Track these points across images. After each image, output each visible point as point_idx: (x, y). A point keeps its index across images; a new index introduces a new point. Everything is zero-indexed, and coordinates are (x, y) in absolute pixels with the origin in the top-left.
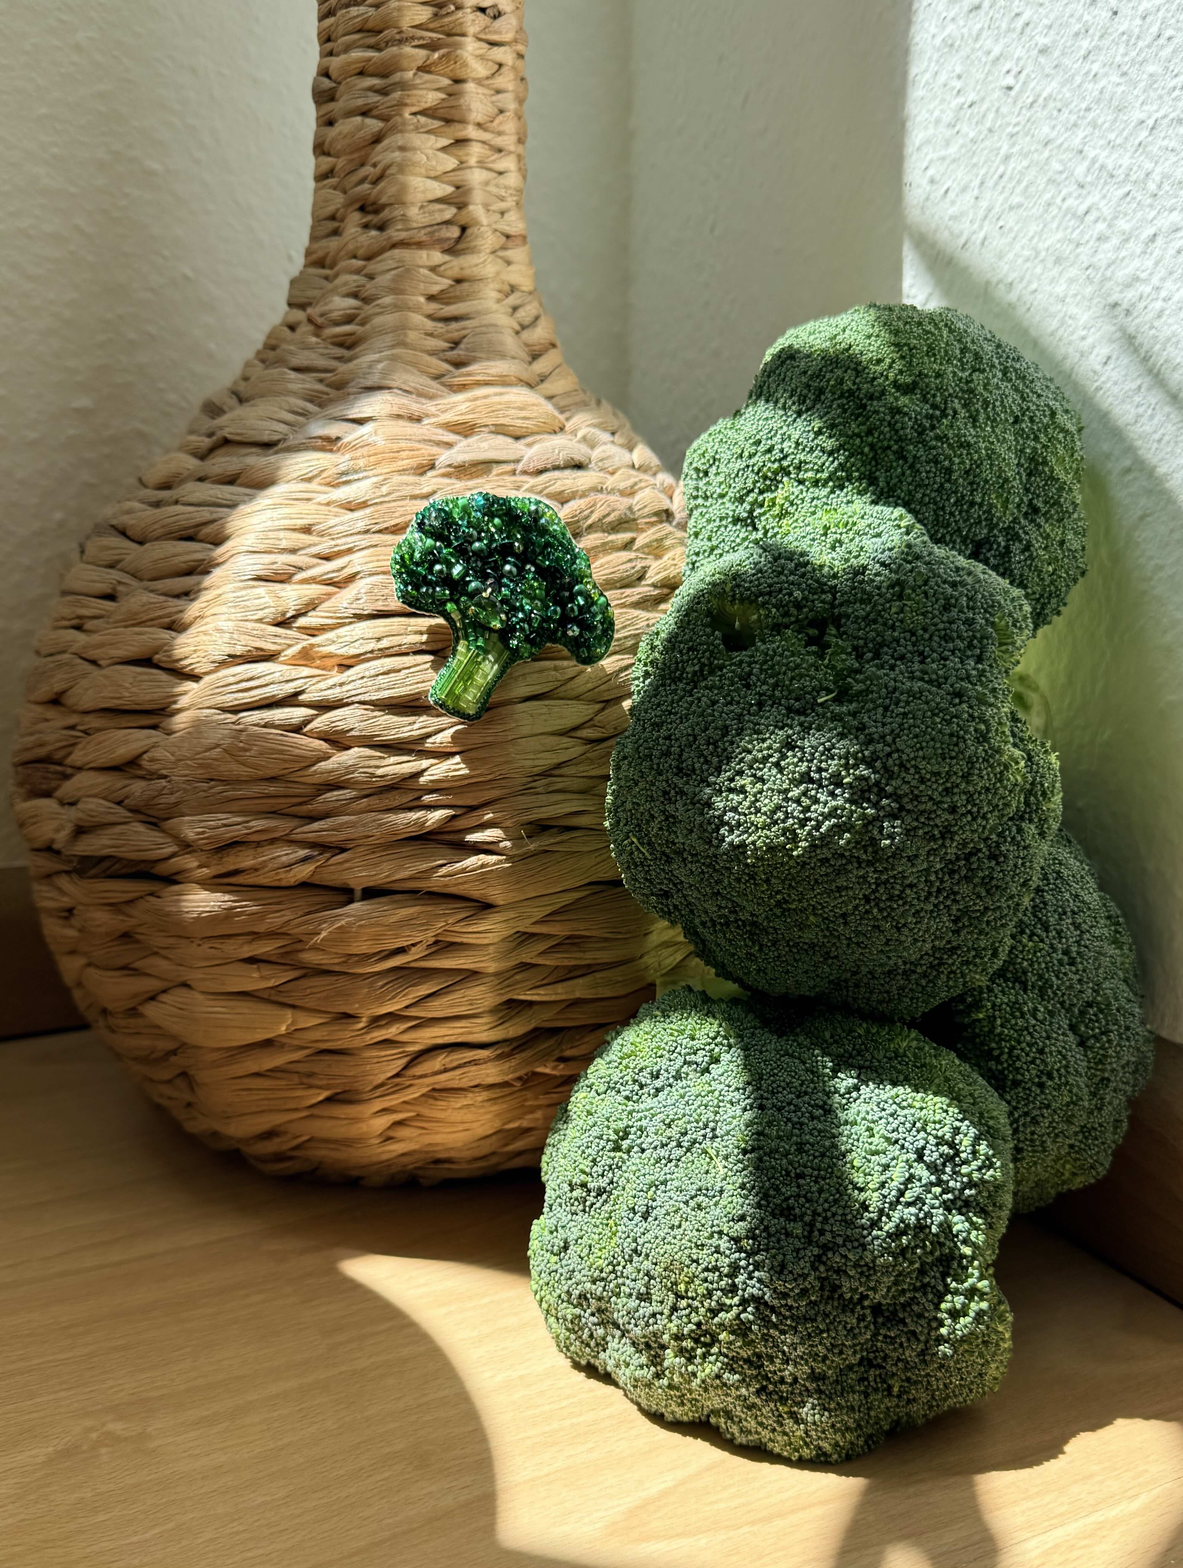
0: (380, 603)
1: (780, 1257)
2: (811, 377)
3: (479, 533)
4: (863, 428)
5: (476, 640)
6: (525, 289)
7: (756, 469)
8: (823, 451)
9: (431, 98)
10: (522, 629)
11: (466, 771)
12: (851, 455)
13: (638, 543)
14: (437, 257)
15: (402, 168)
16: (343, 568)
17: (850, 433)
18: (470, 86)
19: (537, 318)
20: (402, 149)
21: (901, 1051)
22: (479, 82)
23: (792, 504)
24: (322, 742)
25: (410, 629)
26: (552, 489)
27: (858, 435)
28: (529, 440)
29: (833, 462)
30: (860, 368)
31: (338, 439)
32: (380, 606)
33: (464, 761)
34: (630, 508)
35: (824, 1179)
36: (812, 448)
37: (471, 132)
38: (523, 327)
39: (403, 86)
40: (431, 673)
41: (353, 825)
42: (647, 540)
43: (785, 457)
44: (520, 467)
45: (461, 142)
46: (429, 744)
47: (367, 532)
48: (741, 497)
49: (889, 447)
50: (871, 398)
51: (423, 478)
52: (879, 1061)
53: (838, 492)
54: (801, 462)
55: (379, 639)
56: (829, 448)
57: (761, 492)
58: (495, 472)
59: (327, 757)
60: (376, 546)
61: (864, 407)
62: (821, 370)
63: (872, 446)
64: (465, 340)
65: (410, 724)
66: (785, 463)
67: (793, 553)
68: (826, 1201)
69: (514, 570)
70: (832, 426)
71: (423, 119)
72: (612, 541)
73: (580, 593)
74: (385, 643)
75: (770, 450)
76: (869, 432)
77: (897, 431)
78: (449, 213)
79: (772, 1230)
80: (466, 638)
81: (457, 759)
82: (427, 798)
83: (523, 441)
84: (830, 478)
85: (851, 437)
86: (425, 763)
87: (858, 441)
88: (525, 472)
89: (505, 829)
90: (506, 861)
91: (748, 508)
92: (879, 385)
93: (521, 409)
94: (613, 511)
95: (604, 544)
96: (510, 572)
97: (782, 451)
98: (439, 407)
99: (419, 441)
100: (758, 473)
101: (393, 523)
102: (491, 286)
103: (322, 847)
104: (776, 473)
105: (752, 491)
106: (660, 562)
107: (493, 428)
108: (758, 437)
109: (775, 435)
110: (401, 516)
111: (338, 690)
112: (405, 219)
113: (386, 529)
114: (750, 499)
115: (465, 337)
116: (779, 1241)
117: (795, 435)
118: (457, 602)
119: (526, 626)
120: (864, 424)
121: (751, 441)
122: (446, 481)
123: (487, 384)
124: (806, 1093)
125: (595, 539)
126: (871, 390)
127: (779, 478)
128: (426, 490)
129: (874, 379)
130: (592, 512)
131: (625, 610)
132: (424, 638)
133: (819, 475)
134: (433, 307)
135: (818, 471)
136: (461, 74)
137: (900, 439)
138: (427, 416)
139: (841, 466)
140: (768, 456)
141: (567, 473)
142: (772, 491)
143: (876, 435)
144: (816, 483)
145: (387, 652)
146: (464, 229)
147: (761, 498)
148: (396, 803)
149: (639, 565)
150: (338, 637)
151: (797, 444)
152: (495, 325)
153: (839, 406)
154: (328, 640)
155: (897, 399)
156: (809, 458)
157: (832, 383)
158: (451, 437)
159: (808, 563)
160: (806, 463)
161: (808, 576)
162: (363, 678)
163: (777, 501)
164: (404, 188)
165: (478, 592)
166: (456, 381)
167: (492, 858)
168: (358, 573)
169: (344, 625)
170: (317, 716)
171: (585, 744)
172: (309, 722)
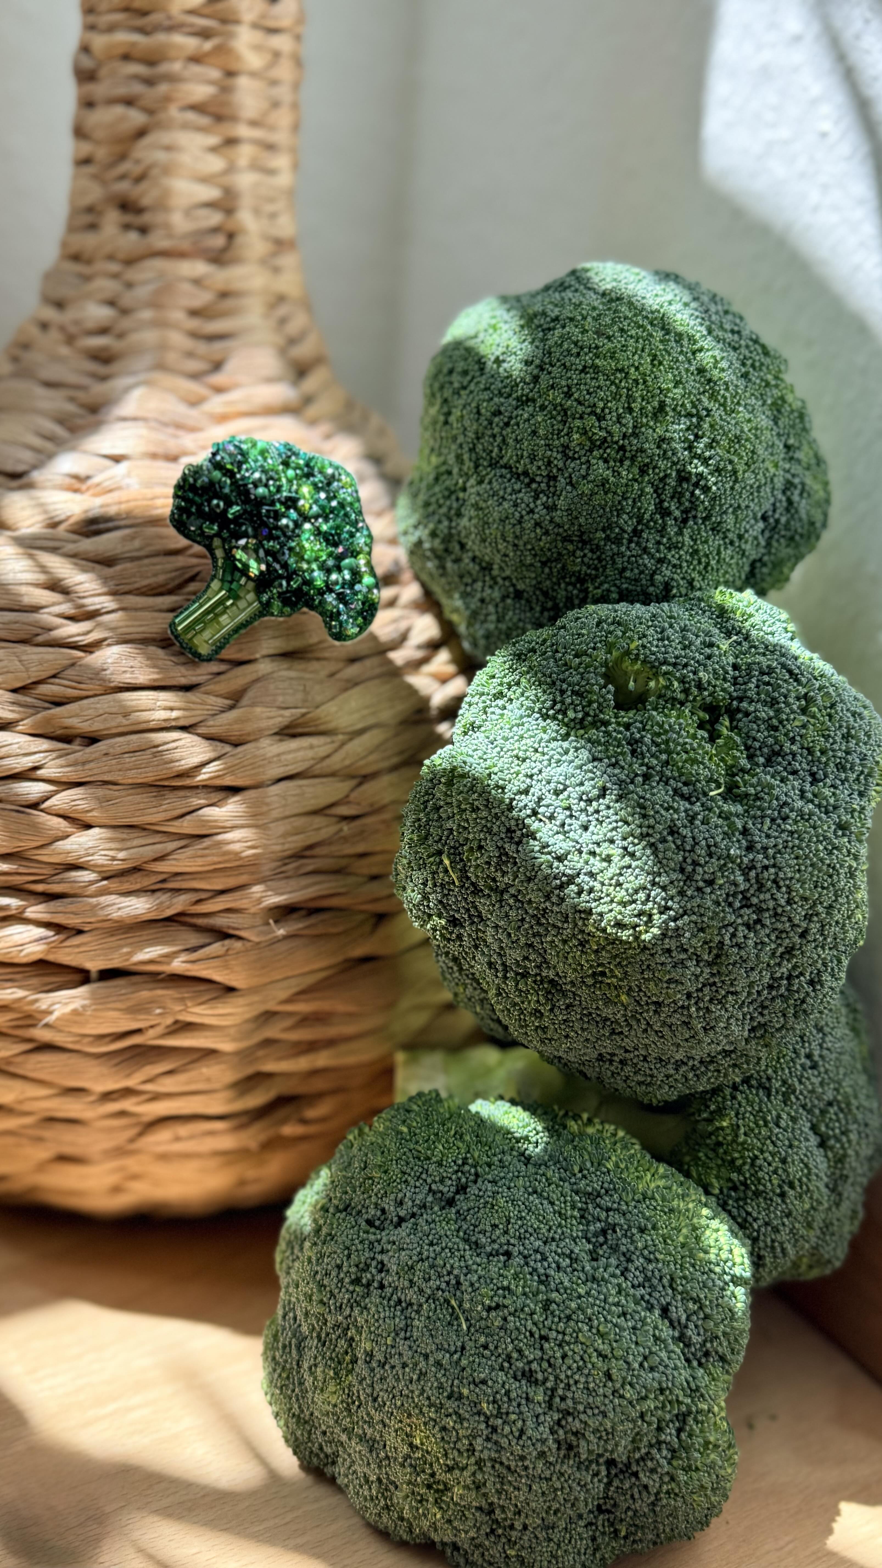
0: (128, 675)
1: (520, 1424)
6: (294, 298)
9: (201, 92)
14: (199, 268)
15: (166, 170)
16: (87, 633)
18: (243, 82)
19: (305, 331)
20: (167, 148)
21: (650, 1193)
22: (253, 74)
24: (60, 820)
25: (159, 703)
31: (88, 478)
32: (128, 678)
35: (568, 1344)
37: (243, 131)
38: (291, 341)
39: (171, 78)
45: (231, 142)
46: (176, 826)
55: (125, 715)
59: (65, 837)
65: (155, 806)
68: (569, 1368)
71: (191, 116)
78: (215, 218)
79: (513, 1395)
82: (172, 883)
86: (168, 847)
102: (257, 301)
103: (59, 928)
111: (79, 768)
112: (167, 226)
116: (519, 1405)
132: (174, 714)
134: (194, 324)
136: (233, 67)
146: (231, 236)
148: (138, 886)
150: (83, 710)
154: (69, 712)
162: (106, 755)
164: (167, 191)
167: (237, 945)
168: (105, 639)
169: (88, 697)
170: (56, 792)
171: (339, 822)
172: (48, 798)
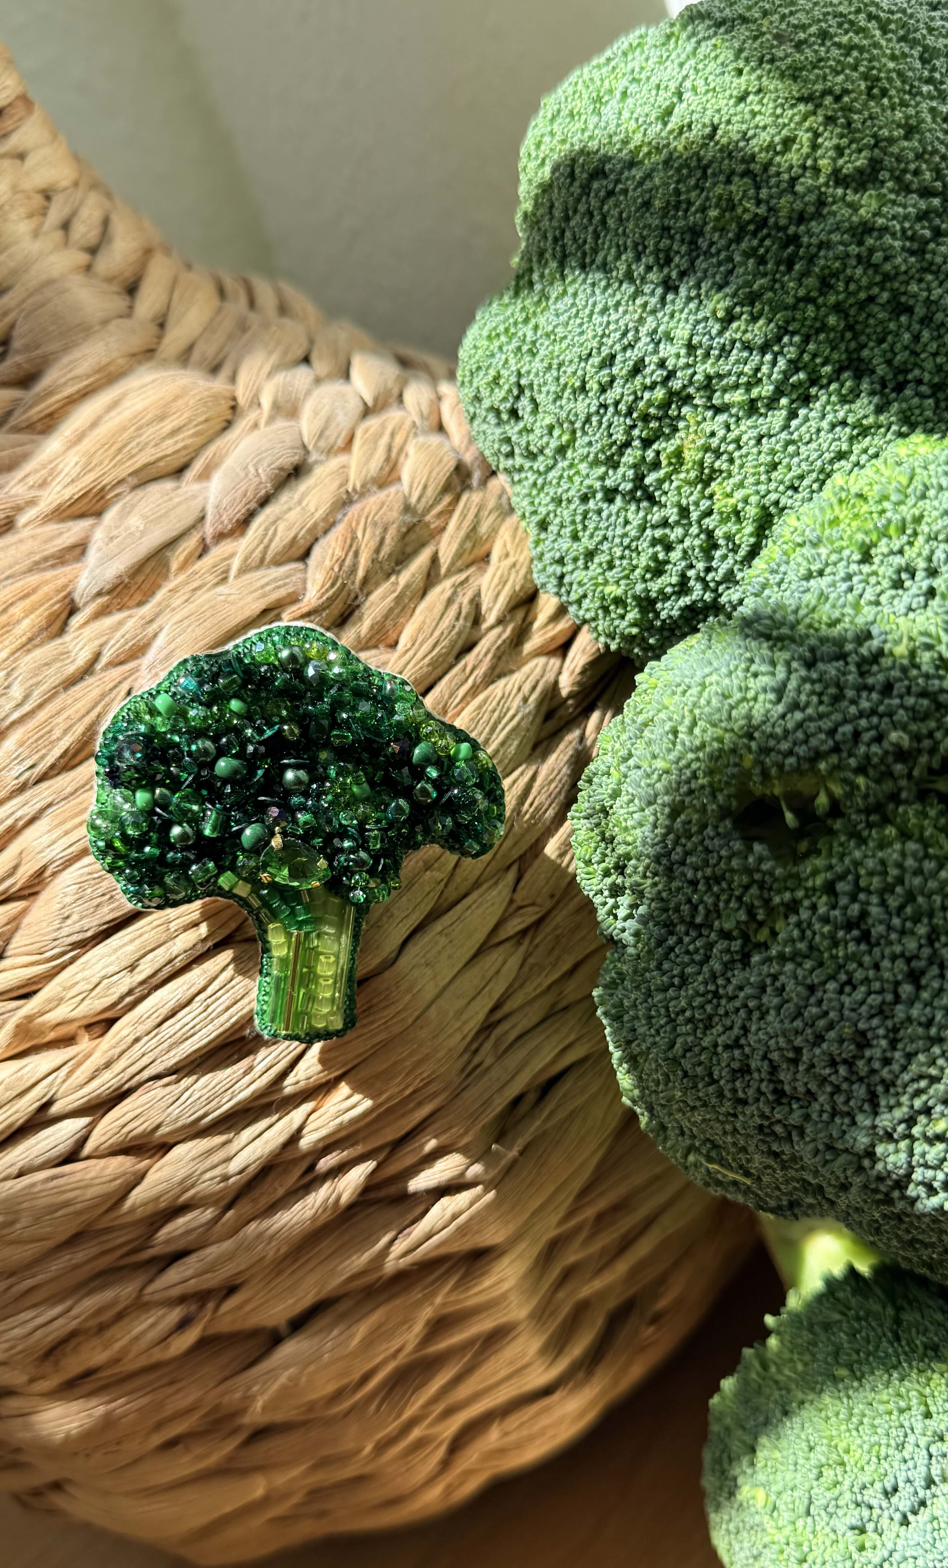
0: (106, 909)
2: (665, 212)
3: (215, 739)
4: (811, 281)
5: (293, 913)
7: (622, 407)
8: (747, 347)
10: (360, 863)
11: (368, 1103)
12: (806, 340)
13: (445, 560)
17: (790, 300)
19: (106, 223)
23: (718, 454)
24: (120, 1159)
25: (173, 926)
26: (277, 545)
27: (808, 299)
28: (198, 466)
29: (774, 363)
30: (756, 167)
32: (107, 913)
33: (357, 1088)
34: (407, 508)
36: (723, 348)
38: (93, 251)
40: (241, 983)
41: (230, 1256)
42: (455, 546)
43: (671, 374)
44: (209, 529)
46: (290, 1085)
47: (22, 788)
48: (609, 459)
49: (871, 299)
50: (801, 218)
51: (67, 638)
53: (802, 412)
54: (709, 378)
55: (132, 967)
56: (759, 341)
57: (647, 443)
58: (174, 566)
59: (141, 1177)
60: (50, 805)
61: (795, 239)
62: (677, 192)
63: (838, 308)
64: (16, 333)
65: (246, 1073)
66: (676, 384)
67: (840, 642)
69: (302, 774)
70: (752, 299)
72: (407, 586)
73: (427, 761)
74: (145, 969)
75: (637, 369)
76: (825, 285)
77: (876, 267)
80: (274, 915)
81: (344, 1089)
82: (325, 1163)
83: (190, 475)
84: (779, 392)
85: (794, 307)
86: (297, 1116)
87: (811, 311)
88: (220, 537)
89: (464, 1151)
90: (486, 1191)
91: (631, 473)
92: (810, 190)
93: (162, 418)
94: (385, 530)
95: (399, 599)
96: (298, 781)
97: (662, 364)
98: (31, 481)
99: (30, 570)
100: (629, 413)
101: (57, 752)
103: (202, 1297)
104: (665, 405)
105: (627, 444)
106: (491, 570)
107: (133, 481)
108: (605, 351)
109: (637, 339)
110: (66, 732)
111: (107, 1075)
113: (52, 767)
114: (630, 457)
115: (12, 326)
117: (682, 332)
118: (233, 868)
119: (363, 855)
120: (805, 274)
121: (596, 360)
122: (108, 622)
123: (85, 394)
125: (384, 598)
126: (798, 205)
127: (674, 412)
128: (82, 658)
129: (793, 181)
130: (356, 554)
131: (481, 697)
132: (203, 929)
133: (755, 392)
135: (749, 386)
137: (887, 277)
138: (19, 509)
139: (795, 366)
140: (639, 378)
141: (285, 498)
142: (668, 438)
143: (841, 286)
144: (752, 408)
145: (155, 981)
147: (650, 454)
148: (281, 1192)
149: (464, 599)
150: (64, 990)
151: (691, 348)
152: (50, 282)
153: (746, 255)
154: (49, 1001)
155: (855, 207)
156: (724, 367)
157: (713, 213)
158: (74, 530)
159: (880, 653)
160: (720, 377)
161: (899, 688)
162: (137, 1040)
163: (687, 454)
165: (261, 845)
166: (36, 412)
167: (463, 1198)
168: (44, 868)
169: (63, 967)
170: (91, 1128)
171: (519, 943)
172: (85, 1139)
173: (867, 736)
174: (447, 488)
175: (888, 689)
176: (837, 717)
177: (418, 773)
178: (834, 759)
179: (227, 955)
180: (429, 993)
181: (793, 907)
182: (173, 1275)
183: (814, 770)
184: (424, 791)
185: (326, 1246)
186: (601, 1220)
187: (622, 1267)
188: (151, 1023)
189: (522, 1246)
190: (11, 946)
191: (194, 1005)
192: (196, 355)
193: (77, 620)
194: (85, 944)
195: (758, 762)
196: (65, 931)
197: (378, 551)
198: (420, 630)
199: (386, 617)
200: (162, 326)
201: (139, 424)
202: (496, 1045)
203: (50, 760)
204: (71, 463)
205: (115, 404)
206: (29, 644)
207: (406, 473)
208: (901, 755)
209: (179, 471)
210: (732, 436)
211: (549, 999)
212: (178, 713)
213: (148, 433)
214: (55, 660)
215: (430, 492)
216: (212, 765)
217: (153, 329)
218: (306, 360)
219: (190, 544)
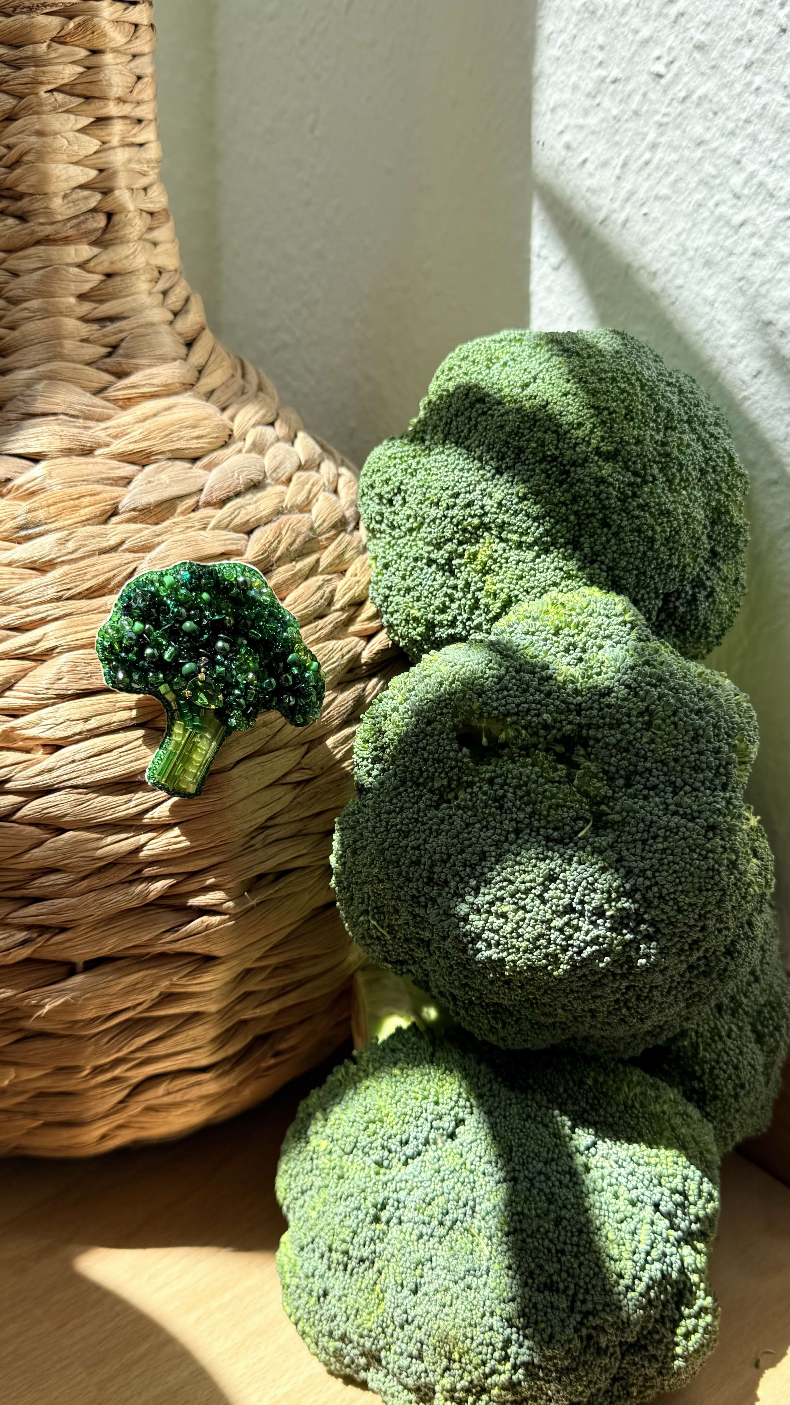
0: (85, 682)
1: (549, 1331)
2: (509, 434)
3: (188, 610)
4: (568, 495)
5: (192, 720)
6: (171, 268)
7: (455, 521)
8: (528, 515)
9: (68, 73)
10: (239, 705)
11: (188, 843)
12: (557, 523)
13: (323, 564)
14: (85, 251)
15: (41, 156)
16: (38, 642)
17: (556, 501)
18: (108, 58)
19: (187, 300)
20: (40, 133)
21: (630, 1102)
22: (116, 51)
23: (495, 561)
24: (33, 828)
25: (118, 705)
26: (238, 521)
27: (564, 503)
28: (205, 461)
29: (538, 528)
30: (562, 431)
31: (8, 480)
32: (84, 685)
33: (184, 833)
34: (312, 529)
35: (583, 1255)
36: (516, 511)
37: (112, 109)
38: (176, 314)
39: (37, 61)
40: (144, 750)
41: (74, 908)
42: (330, 559)
43: (485, 514)
44: (203, 498)
45: (102, 121)
46: (148, 818)
47: (59, 599)
48: (438, 544)
49: (593, 515)
50: (574, 464)
51: (107, 526)
52: (612, 1116)
53: (543, 556)
54: (504, 523)
55: (86, 720)
56: (534, 514)
57: (460, 543)
58: (179, 510)
59: (41, 843)
60: (70, 614)
61: (567, 473)
62: (519, 427)
63: (576, 513)
64: (123, 344)
65: (126, 803)
66: (486, 520)
67: (534, 666)
68: (587, 1275)
69: (227, 645)
70: (538, 493)
71: (60, 97)
72: (300, 570)
73: (294, 663)
74: (93, 724)
75: (470, 505)
76: (575, 500)
77: (601, 500)
78: (95, 199)
79: (540, 1306)
80: (182, 717)
81: (176, 831)
82: (148, 871)
83: (199, 464)
84: (535, 542)
85: (556, 505)
86: (143, 838)
87: (563, 510)
88: (208, 504)
89: (227, 891)
90: (230, 920)
91: (446, 555)
92: (582, 452)
93: (194, 427)
94: (298, 536)
95: (294, 575)
96: (223, 649)
97: (482, 507)
98: (109, 431)
99: (97, 482)
100: (457, 525)
102: (143, 278)
103: (42, 929)
104: (477, 528)
105: (450, 540)
106: (344, 580)
107: (170, 455)
108: (456, 490)
109: (474, 490)
110: (93, 577)
111: (46, 776)
112: (48, 212)
113: (80, 594)
114: (449, 547)
115: (122, 340)
116: (546, 1314)
117: (498, 496)
118: (170, 683)
119: (242, 701)
120: (567, 491)
121: (450, 492)
122: (133, 526)
123: (153, 396)
124: (553, 1160)
125: (286, 572)
126: (575, 457)
127: (479, 533)
128: (114, 540)
129: (576, 444)
130: (279, 542)
131: (321, 645)
132: (134, 713)
133: (524, 539)
134: (86, 308)
135: (522, 534)
136: (98, 45)
137: (604, 507)
138: (100, 446)
139: (547, 533)
140: (468, 510)
141: (249, 497)
142: (472, 544)
143: (582, 503)
144: (519, 545)
145: (96, 732)
146: (110, 216)
147: (460, 550)
148: (117, 880)
149: (327, 590)
150: (41, 719)
151: (500, 505)
152: (152, 324)
153: (543, 471)
154: (30, 723)
155: (601, 468)
156: (513, 521)
157: (533, 445)
158: (128, 469)
159: (550, 677)
160: (509, 524)
161: (554, 695)
162: (73, 761)
163: (479, 556)
164: (45, 178)
165: (193, 674)
166: (121, 394)
167: (215, 919)
168: (55, 647)
169: (46, 706)
170: (26, 803)
171: (295, 788)
172: (19, 809)
173: (533, 712)
174: (334, 526)
175: (549, 694)
176: (523, 699)
177: (287, 668)
178: (515, 718)
179: (140, 732)
180: (243, 794)
181: (471, 784)
182: (33, 909)
183: (504, 720)
184: (287, 679)
185: (128, 922)
186: (277, 969)
187: (275, 1006)
188: (83, 755)
189: (234, 963)
190: (19, 684)
191: (114, 753)
192: (214, 397)
193: (114, 520)
194: (63, 698)
195: (480, 708)
196: (56, 686)
197: (291, 545)
198: (300, 596)
199: (284, 582)
200: (200, 372)
201: (182, 425)
202: (264, 839)
203: (78, 590)
204: (137, 432)
205: (169, 408)
206: (86, 522)
207: (315, 509)
208: (546, 727)
209: (194, 460)
210: (505, 555)
211: (299, 826)
212: (174, 589)
213: (185, 432)
214: (98, 536)
215: (325, 524)
216: (182, 623)
217: (196, 374)
218: (272, 424)
219: (190, 502)
